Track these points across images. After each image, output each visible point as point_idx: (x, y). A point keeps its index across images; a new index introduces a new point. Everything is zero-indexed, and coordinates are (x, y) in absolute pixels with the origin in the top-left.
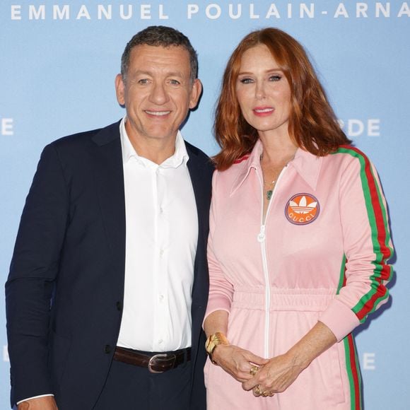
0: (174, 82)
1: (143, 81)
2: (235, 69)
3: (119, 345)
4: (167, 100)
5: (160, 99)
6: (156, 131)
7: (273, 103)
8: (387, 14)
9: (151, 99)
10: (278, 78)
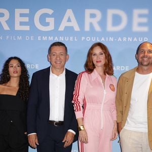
0: (62, 55)
1: (54, 55)
2: (92, 52)
3: (50, 120)
4: (60, 59)
5: (58, 59)
6: (58, 67)
7: (101, 60)
8: (131, 40)
9: (56, 59)
10: (102, 54)
